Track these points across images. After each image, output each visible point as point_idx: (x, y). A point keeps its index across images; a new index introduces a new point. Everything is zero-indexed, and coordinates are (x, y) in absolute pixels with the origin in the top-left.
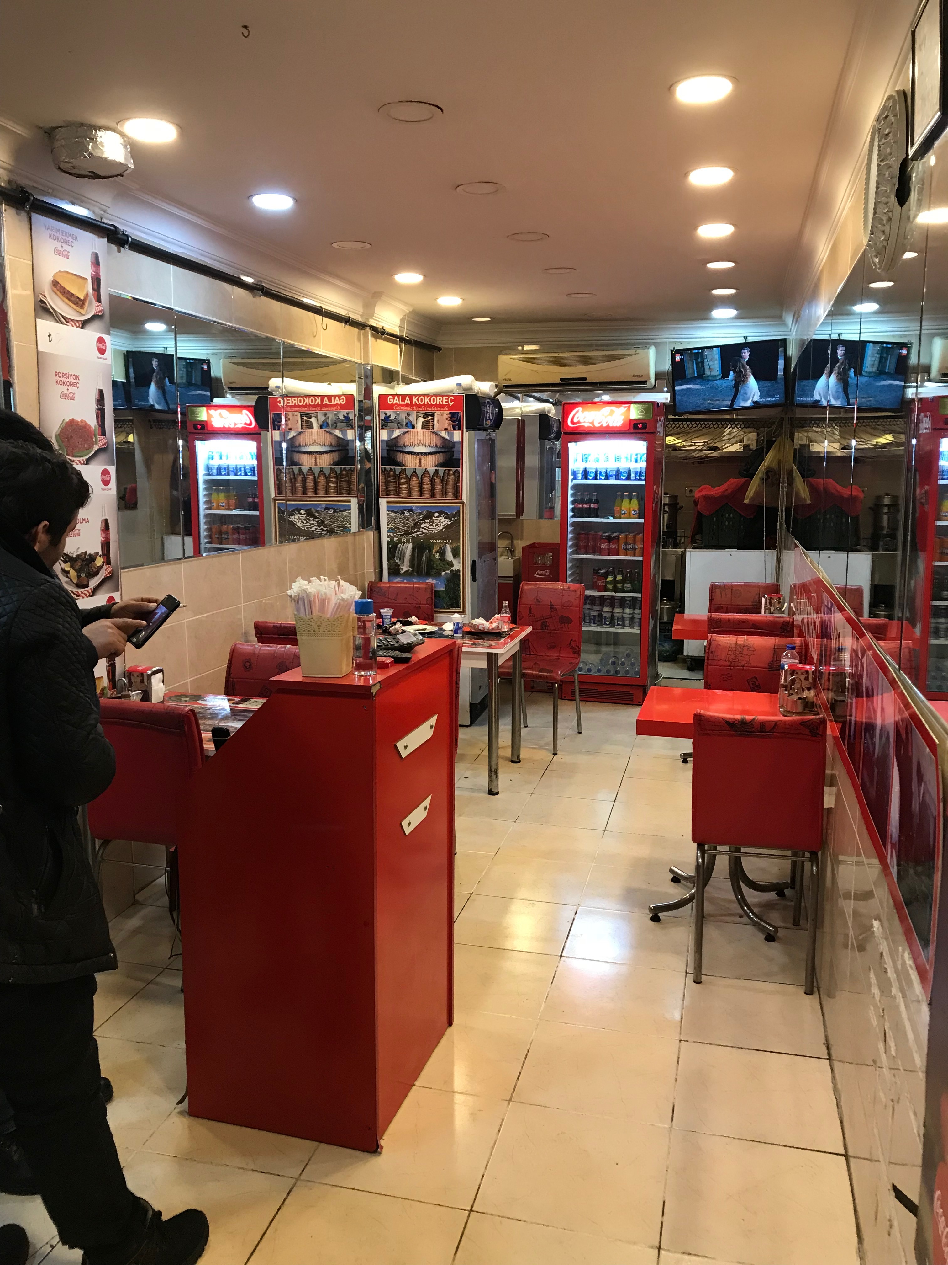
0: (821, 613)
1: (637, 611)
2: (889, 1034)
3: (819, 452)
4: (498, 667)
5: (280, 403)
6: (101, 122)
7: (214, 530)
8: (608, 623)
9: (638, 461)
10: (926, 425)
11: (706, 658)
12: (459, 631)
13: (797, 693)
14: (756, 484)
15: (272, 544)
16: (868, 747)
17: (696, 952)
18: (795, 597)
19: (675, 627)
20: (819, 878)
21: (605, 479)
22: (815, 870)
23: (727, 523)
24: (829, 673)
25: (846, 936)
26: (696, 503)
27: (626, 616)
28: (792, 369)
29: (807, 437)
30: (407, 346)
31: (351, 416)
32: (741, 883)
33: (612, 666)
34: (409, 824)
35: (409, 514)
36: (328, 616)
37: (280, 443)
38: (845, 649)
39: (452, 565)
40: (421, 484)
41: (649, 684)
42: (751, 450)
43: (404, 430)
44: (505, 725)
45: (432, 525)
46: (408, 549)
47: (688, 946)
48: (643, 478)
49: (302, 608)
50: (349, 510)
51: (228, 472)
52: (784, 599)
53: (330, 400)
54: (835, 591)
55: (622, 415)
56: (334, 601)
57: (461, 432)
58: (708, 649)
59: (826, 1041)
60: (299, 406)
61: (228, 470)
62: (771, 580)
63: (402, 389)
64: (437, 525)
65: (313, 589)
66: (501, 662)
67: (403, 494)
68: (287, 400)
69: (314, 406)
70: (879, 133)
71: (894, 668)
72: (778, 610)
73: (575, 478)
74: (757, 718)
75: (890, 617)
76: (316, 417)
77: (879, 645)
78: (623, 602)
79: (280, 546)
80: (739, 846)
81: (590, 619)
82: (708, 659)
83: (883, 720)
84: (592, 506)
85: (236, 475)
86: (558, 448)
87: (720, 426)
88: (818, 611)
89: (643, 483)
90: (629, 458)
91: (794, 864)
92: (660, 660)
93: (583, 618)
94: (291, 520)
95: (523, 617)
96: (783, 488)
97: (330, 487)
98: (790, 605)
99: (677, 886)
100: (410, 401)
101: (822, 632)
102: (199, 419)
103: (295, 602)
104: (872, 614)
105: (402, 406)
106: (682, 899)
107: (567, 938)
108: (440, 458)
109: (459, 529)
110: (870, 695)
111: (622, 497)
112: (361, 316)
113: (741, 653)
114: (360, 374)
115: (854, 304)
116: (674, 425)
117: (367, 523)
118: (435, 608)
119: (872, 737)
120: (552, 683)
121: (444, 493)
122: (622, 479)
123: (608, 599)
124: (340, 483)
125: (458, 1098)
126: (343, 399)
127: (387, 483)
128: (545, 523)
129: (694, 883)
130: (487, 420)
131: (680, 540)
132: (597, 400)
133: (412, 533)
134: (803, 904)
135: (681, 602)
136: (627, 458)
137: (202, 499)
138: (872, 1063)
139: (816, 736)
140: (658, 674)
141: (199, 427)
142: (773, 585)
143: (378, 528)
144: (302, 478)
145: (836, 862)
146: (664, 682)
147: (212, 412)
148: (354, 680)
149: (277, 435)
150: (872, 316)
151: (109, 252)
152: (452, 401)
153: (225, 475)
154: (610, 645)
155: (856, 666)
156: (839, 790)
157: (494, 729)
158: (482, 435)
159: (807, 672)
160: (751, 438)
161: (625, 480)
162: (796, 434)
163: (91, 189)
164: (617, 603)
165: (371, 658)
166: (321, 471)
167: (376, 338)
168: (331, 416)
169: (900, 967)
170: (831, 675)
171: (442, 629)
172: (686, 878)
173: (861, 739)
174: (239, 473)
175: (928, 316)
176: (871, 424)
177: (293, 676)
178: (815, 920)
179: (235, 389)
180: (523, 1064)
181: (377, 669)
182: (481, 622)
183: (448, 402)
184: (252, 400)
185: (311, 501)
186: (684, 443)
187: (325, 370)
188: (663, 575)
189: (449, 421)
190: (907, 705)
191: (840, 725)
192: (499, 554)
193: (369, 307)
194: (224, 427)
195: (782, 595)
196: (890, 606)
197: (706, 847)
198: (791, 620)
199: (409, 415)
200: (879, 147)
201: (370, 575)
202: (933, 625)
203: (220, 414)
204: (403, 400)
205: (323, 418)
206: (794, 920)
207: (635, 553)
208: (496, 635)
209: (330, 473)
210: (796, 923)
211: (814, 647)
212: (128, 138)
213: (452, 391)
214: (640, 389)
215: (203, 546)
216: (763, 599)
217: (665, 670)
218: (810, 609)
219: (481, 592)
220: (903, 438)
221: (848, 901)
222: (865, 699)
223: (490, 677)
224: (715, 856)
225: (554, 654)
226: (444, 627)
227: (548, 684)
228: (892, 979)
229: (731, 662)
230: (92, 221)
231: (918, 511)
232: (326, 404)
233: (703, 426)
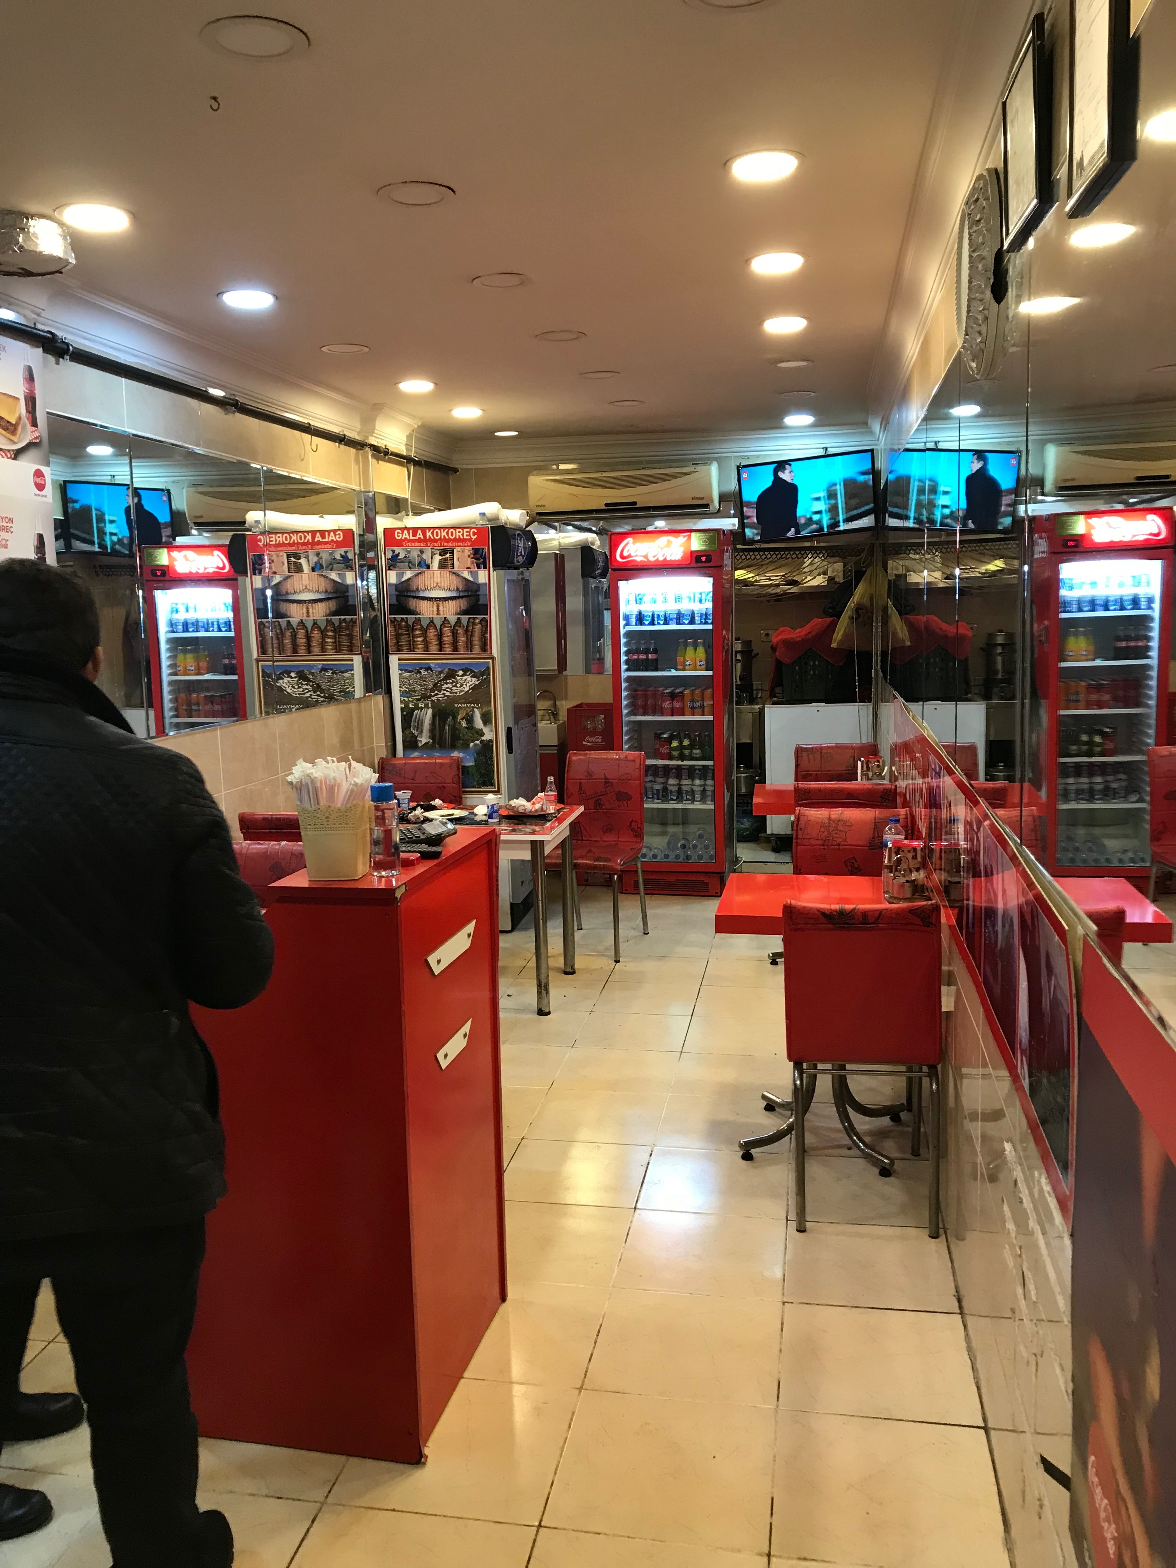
0: (928, 777)
1: (710, 782)
2: (1028, 1274)
3: (918, 583)
4: (544, 858)
5: (261, 542)
6: (32, 208)
7: (180, 700)
8: (675, 798)
9: (703, 601)
10: (1041, 547)
11: (794, 837)
12: (495, 815)
13: (904, 876)
14: (845, 624)
15: (256, 718)
16: (989, 936)
17: (797, 1194)
18: (896, 759)
19: (756, 800)
20: (939, 1097)
21: (664, 624)
22: (934, 1086)
23: (812, 672)
24: (941, 849)
25: (975, 1165)
26: (774, 649)
27: (695, 788)
28: (882, 485)
29: (903, 566)
30: (417, 467)
31: (350, 556)
32: (848, 1108)
33: (682, 851)
34: (446, 1056)
35: (426, 673)
36: (339, 805)
37: (263, 591)
38: (958, 820)
39: (483, 734)
40: (440, 636)
41: (727, 870)
42: (836, 583)
43: (417, 571)
44: (555, 928)
45: (456, 686)
46: (428, 715)
47: (788, 1188)
48: (710, 621)
49: (306, 797)
50: (351, 670)
51: (197, 628)
52: (884, 762)
53: (323, 537)
54: (943, 752)
55: (681, 546)
56: (345, 787)
57: (487, 572)
58: (795, 825)
59: (957, 1292)
60: (283, 545)
61: (197, 625)
62: (867, 739)
63: (413, 521)
64: (462, 686)
65: (319, 773)
66: (547, 850)
67: (418, 649)
68: (270, 538)
69: (303, 544)
70: (969, 218)
71: (1015, 842)
72: (878, 776)
73: (628, 624)
74: (858, 907)
75: (1010, 779)
76: (307, 557)
77: (996, 814)
78: (691, 772)
79: (267, 718)
80: (843, 1063)
81: (653, 794)
82: (797, 838)
83: (1005, 904)
84: (650, 657)
85: (207, 631)
86: (606, 586)
87: (800, 556)
88: (924, 775)
89: (710, 627)
90: (692, 598)
91: (910, 1081)
92: (738, 841)
93: (644, 794)
94: (278, 685)
95: (572, 794)
96: (877, 627)
97: (327, 642)
98: (891, 769)
99: (771, 1116)
100: (423, 536)
101: (930, 800)
102: (158, 563)
103: (297, 789)
104: (990, 777)
105: (413, 541)
106: (778, 1131)
107: (642, 1186)
108: (463, 604)
109: (490, 691)
110: (989, 874)
111: (686, 645)
112: (359, 433)
113: (836, 828)
114: (360, 502)
115: (952, 407)
116: (743, 557)
117: (375, 686)
118: (464, 787)
119: (994, 925)
120: (610, 874)
121: (469, 646)
122: (684, 623)
123: (673, 769)
124: (339, 638)
125: (517, 1390)
126: (339, 534)
127: (398, 636)
128: (593, 678)
129: (792, 1110)
130: (518, 556)
131: (757, 694)
132: (650, 528)
133: (431, 696)
134: (922, 1130)
135: (760, 769)
136: (689, 598)
137: (165, 662)
138: (1009, 1315)
139: (928, 926)
140: (737, 858)
141: (159, 573)
142: (870, 746)
143: (389, 692)
144: (291, 633)
145: (959, 1076)
146: (745, 868)
147: (175, 554)
148: (372, 882)
149: (258, 581)
150: (971, 420)
151: (45, 364)
152: (474, 534)
153: (193, 631)
154: (678, 824)
155: (972, 840)
156: (958, 990)
157: (542, 934)
158: (513, 574)
159: (915, 849)
160: (837, 569)
161: (688, 624)
162: (890, 562)
163: (23, 289)
164: (685, 774)
165: (393, 854)
166: (315, 623)
167: (378, 459)
168: (325, 556)
169: (1036, 1195)
170: (943, 852)
171: (473, 813)
172: (783, 1106)
173: (981, 927)
174: (211, 629)
175: (1036, 420)
176: (977, 548)
177: (298, 880)
178: (937, 1147)
179: (202, 525)
180: (595, 1343)
181: (400, 868)
182: (521, 803)
183: (469, 535)
184: (225, 538)
185: (303, 661)
186: (757, 578)
187: (314, 499)
188: (738, 738)
189: (472, 558)
190: (1031, 885)
191: (956, 911)
192: (539, 718)
193: (368, 422)
194: (191, 572)
195: (881, 757)
196: (1010, 765)
197: (805, 1066)
198: (893, 787)
199: (422, 552)
200: (970, 235)
201: (381, 750)
202: (1061, 787)
203: (185, 556)
204: (414, 534)
205: (316, 559)
206: (913, 1148)
207: (703, 711)
208: (541, 818)
209: (327, 626)
210: (916, 1153)
211: (921, 819)
212: (68, 227)
213: (474, 523)
214: (702, 514)
215: (167, 721)
216: (859, 763)
217: (745, 852)
218: (915, 773)
219: (519, 766)
220: (1016, 563)
221: (974, 1123)
222: (983, 879)
223: (534, 870)
224: (815, 1076)
225: (611, 838)
226: (476, 811)
227: (605, 876)
228: (1028, 1211)
229: (825, 841)
230: (24, 328)
231: (1036, 651)
232: (319, 541)
233: (779, 556)
